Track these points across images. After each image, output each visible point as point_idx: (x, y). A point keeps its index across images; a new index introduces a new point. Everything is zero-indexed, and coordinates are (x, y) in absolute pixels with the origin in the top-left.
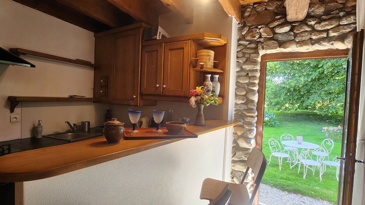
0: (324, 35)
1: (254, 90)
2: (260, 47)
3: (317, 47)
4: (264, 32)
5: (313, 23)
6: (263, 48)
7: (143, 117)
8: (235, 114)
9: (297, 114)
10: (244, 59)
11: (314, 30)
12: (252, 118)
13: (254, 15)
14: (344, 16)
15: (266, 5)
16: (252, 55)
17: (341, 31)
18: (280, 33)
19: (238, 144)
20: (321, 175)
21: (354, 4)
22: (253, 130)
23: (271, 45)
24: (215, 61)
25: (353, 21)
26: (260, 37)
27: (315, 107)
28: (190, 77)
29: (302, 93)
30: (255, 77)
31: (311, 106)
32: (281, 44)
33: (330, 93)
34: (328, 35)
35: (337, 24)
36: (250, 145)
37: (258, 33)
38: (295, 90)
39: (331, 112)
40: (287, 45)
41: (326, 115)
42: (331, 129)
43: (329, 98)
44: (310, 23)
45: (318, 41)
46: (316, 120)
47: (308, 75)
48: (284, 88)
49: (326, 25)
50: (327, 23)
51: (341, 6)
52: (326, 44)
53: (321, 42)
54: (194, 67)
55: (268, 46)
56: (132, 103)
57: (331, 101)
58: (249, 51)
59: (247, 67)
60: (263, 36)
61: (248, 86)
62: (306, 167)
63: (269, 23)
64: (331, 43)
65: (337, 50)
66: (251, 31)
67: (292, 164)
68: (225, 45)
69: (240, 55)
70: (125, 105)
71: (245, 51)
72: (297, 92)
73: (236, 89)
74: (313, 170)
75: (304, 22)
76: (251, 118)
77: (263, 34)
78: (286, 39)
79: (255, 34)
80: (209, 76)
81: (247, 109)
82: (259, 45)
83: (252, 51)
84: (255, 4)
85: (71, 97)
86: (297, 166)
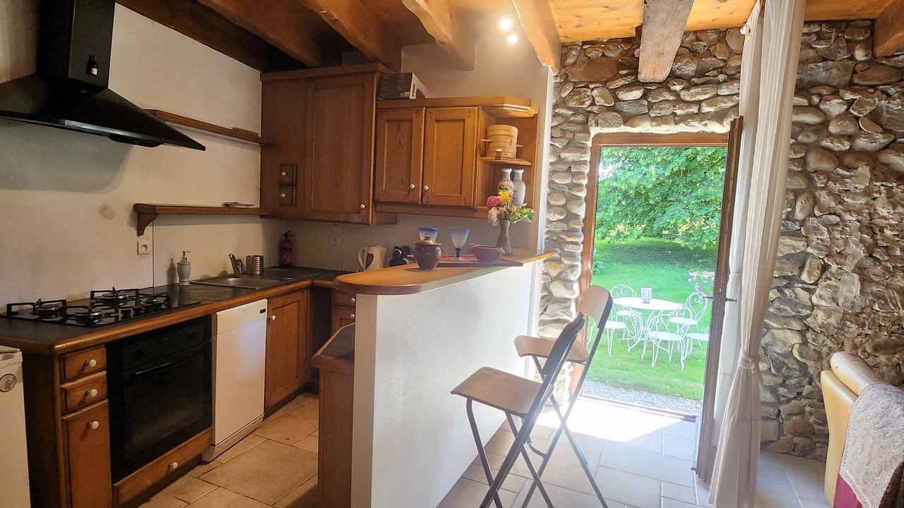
0: (694, 109)
1: (578, 198)
2: (592, 121)
3: (682, 128)
4: (600, 96)
5: (678, 88)
6: (597, 124)
7: (374, 246)
8: (547, 239)
9: (640, 248)
10: (565, 142)
11: (679, 100)
12: (575, 246)
13: (583, 62)
14: (725, 81)
15: (603, 48)
16: (579, 135)
17: (719, 106)
18: (626, 101)
19: (550, 292)
20: (682, 359)
21: (738, 63)
22: (577, 266)
23: (611, 119)
24: (519, 146)
25: (736, 91)
26: (593, 104)
27: (676, 232)
28: (475, 173)
29: (652, 202)
30: (582, 173)
31: (668, 229)
32: (627, 119)
33: (707, 203)
34: (699, 109)
35: (714, 93)
36: (571, 292)
37: (589, 96)
38: (638, 194)
39: (706, 241)
40: (636, 122)
41: (697, 249)
42: (706, 276)
43: (704, 212)
44: (673, 88)
45: (685, 119)
46: (678, 258)
47: (666, 163)
48: (615, 189)
49: (698, 93)
50: (699, 90)
51: (721, 65)
52: (696, 124)
53: (689, 120)
54: (484, 155)
55: (606, 120)
56: (356, 218)
57: (708, 219)
58: (573, 128)
59: (569, 156)
60: (598, 102)
61: (569, 189)
62: (656, 347)
63: (608, 81)
64: (704, 123)
65: (713, 133)
66: (578, 91)
67: (632, 342)
68: (536, 116)
69: (558, 133)
70: (339, 222)
71: (565, 127)
72: (643, 200)
73: (548, 195)
74: (669, 352)
75: (664, 85)
76: (573, 246)
77: (597, 99)
78: (635, 111)
79: (585, 97)
80: (509, 171)
81: (568, 231)
82: (590, 119)
83: (578, 128)
84: (585, 43)
85: (227, 205)
86: (640, 346)
